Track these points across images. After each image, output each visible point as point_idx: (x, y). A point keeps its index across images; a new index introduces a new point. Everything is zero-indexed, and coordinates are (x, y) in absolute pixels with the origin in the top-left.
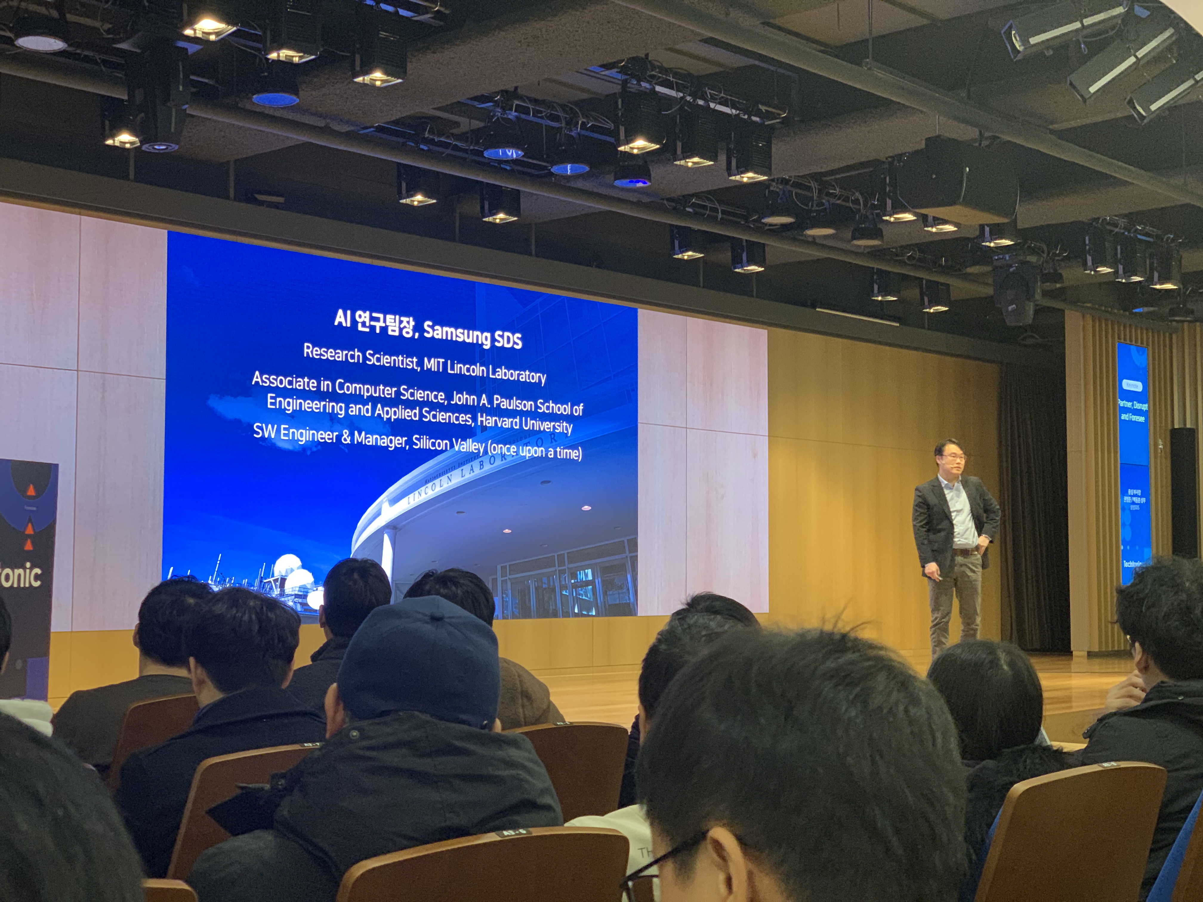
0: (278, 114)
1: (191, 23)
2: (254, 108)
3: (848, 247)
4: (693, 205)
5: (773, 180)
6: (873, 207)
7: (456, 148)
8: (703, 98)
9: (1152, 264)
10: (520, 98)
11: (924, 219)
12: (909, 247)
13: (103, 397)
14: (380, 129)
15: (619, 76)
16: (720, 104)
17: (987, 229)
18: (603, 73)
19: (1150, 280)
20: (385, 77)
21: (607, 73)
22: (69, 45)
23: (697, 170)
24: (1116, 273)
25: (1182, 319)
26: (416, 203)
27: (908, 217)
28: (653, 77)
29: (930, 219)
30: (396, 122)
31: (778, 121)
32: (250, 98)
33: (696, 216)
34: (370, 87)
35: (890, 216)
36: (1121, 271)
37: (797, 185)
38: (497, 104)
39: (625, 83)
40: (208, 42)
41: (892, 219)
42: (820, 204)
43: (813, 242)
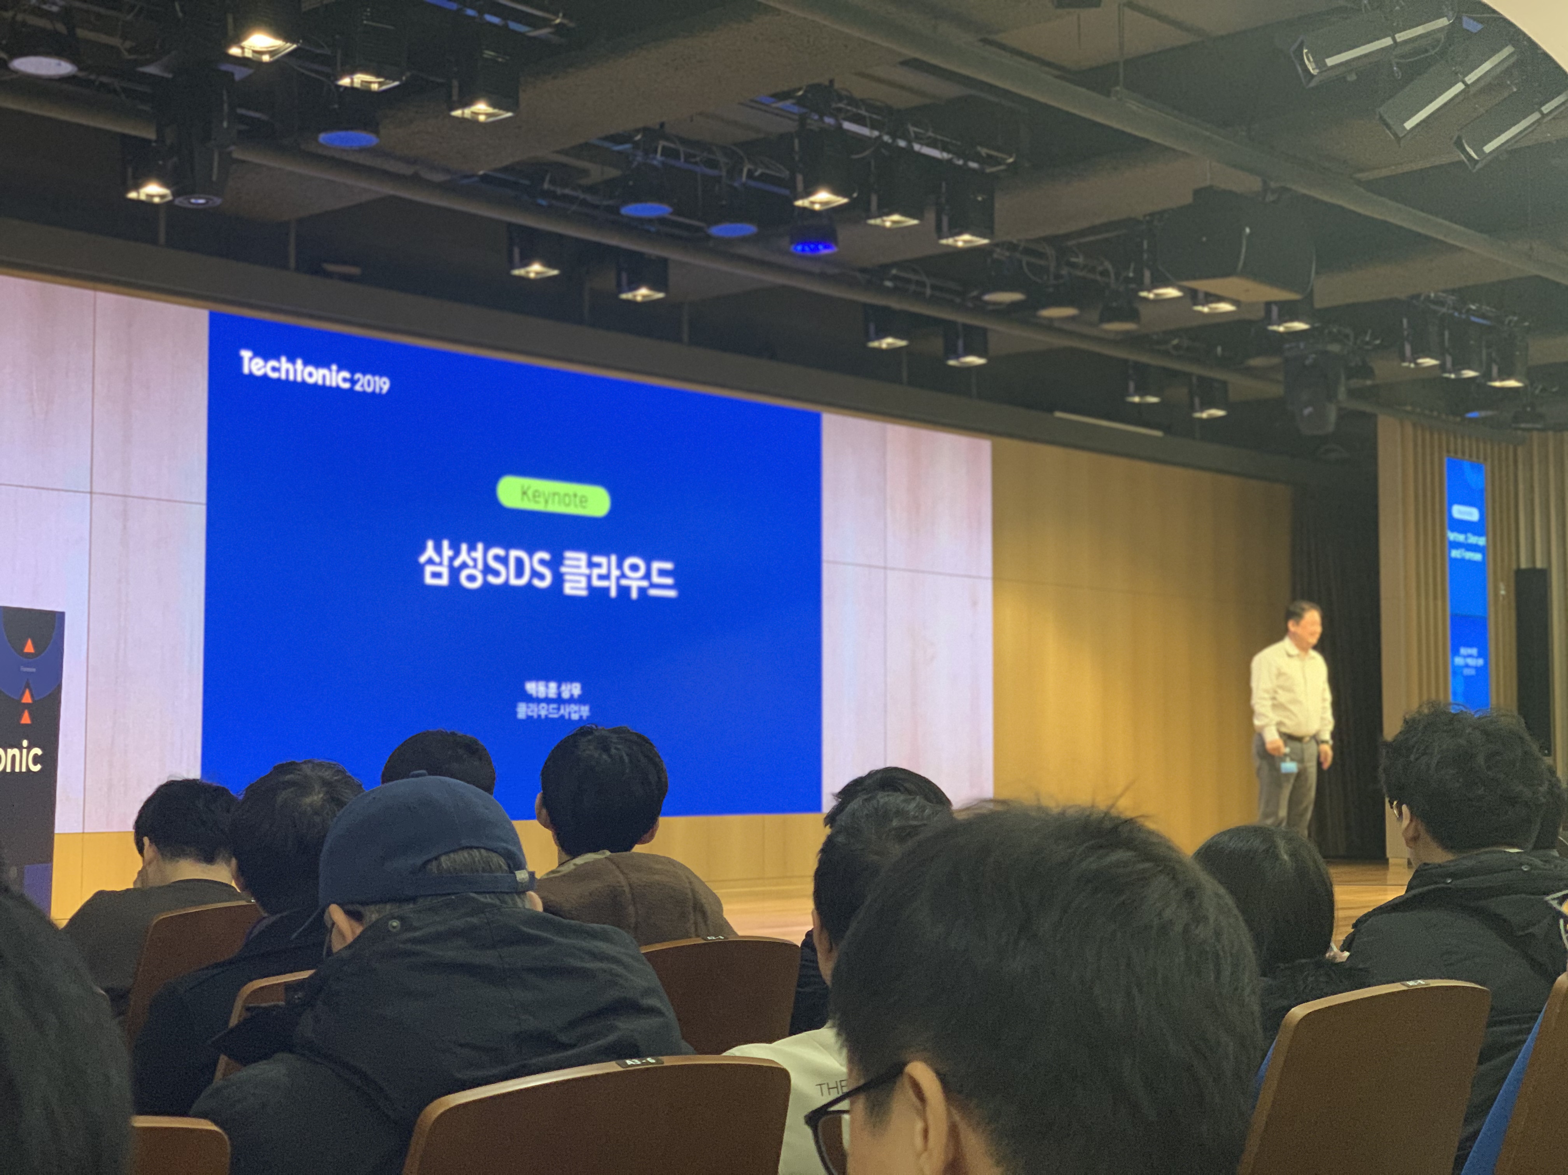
0: (352, 158)
1: (237, 40)
2: (320, 151)
3: (1094, 332)
4: (895, 278)
5: (997, 245)
6: (1128, 280)
7: (584, 203)
8: (904, 137)
9: (1489, 355)
10: (667, 138)
11: (1193, 296)
12: (1174, 333)
13: (125, 527)
14: (485, 178)
15: (796, 109)
16: (928, 145)
17: (1275, 310)
18: (774, 105)
19: (1488, 376)
20: (490, 110)
21: (780, 104)
22: (81, 69)
23: (898, 231)
24: (1442, 367)
25: (1529, 426)
26: (532, 275)
27: (1172, 292)
28: (840, 110)
29: (1201, 296)
30: (505, 169)
31: (1002, 167)
32: (316, 139)
33: (898, 291)
34: (472, 122)
35: (1149, 291)
36: (1449, 364)
37: (1027, 251)
38: (636, 145)
39: (803, 119)
40: (261, 63)
41: (1151, 296)
42: (1058, 277)
43: (1049, 326)
